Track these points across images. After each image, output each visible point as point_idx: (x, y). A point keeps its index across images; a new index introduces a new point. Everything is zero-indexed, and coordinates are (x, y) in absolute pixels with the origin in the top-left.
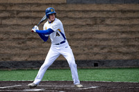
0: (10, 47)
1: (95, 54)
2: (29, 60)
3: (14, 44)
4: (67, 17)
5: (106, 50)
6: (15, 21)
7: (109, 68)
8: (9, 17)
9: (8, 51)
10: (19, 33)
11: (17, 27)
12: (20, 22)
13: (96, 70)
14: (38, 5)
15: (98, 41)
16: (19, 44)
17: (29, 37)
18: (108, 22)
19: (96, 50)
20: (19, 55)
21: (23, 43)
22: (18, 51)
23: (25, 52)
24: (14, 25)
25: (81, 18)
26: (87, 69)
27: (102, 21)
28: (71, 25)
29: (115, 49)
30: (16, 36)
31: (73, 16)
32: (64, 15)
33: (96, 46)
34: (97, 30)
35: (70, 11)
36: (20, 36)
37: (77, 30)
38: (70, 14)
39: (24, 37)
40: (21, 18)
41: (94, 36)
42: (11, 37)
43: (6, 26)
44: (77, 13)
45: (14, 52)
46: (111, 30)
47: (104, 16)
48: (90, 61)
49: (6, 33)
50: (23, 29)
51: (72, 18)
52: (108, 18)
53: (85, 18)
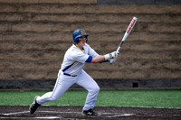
0: (22, 61)
1: (135, 71)
2: (48, 77)
3: (27, 57)
4: (97, 22)
5: (148, 66)
6: (29, 27)
7: (153, 89)
8: (21, 22)
9: (20, 66)
10: (34, 42)
11: (32, 35)
12: (36, 28)
13: (135, 92)
14: (60, 5)
15: (138, 54)
16: (34, 56)
17: (47, 47)
18: (152, 28)
19: (135, 65)
20: (34, 72)
21: (39, 55)
22: (33, 66)
23: (42, 67)
24: (27, 32)
25: (116, 23)
26: (124, 90)
27: (144, 27)
28: (103, 33)
29: (161, 65)
30: (30, 47)
31: (106, 20)
32: (93, 20)
33: (135, 60)
34: (137, 39)
35: (102, 14)
36: (36, 47)
37: (110, 39)
38: (102, 19)
39: (40, 48)
40: (37, 22)
41: (132, 48)
42: (24, 48)
43: (18, 33)
44: (111, 17)
45: (27, 67)
46: (156, 39)
47: (147, 21)
48: (127, 80)
49: (17, 42)
50: (39, 38)
51: (104, 23)
52: (152, 23)
53: (122, 23)
